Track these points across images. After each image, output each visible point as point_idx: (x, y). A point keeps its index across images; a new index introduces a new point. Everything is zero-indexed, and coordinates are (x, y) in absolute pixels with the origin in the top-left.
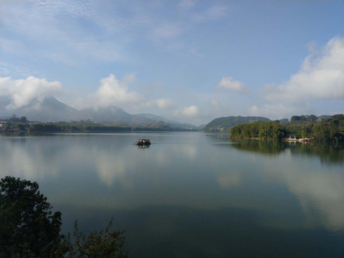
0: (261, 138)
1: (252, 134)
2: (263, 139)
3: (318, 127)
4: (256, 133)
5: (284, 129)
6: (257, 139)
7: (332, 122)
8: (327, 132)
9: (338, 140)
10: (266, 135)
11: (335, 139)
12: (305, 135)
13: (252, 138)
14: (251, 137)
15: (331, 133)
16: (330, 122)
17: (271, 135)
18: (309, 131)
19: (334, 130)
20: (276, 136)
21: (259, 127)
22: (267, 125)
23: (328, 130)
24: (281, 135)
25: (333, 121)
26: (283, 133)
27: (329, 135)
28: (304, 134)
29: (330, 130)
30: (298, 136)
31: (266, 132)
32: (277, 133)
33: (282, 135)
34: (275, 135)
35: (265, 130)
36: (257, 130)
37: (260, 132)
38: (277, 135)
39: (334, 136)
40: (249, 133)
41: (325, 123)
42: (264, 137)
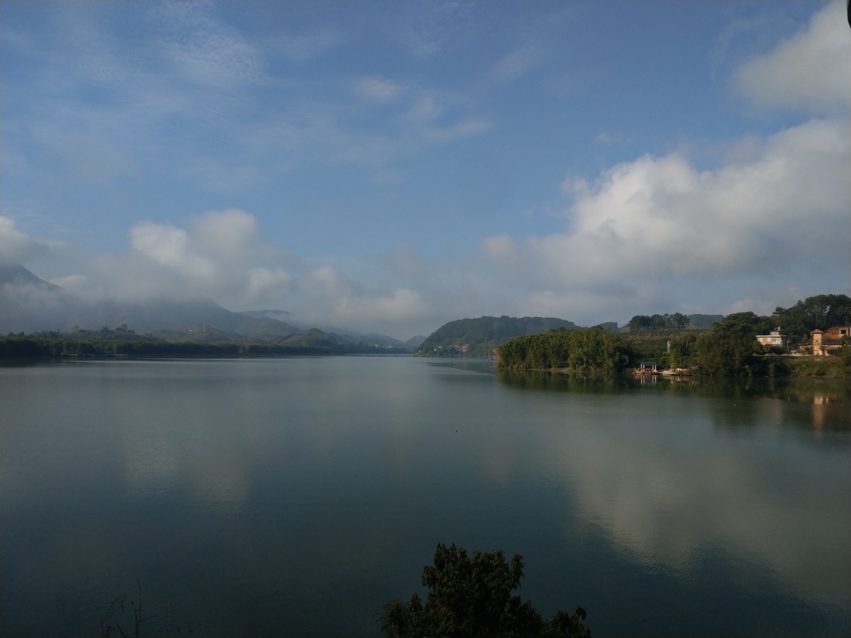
0: (575, 368)
1: (553, 360)
2: (580, 370)
3: (706, 341)
4: (563, 357)
5: (628, 346)
6: (565, 371)
8: (728, 354)
9: (753, 372)
10: (587, 362)
11: (745, 370)
12: (678, 362)
13: (553, 370)
14: (550, 367)
15: (737, 356)
16: (733, 329)
17: (599, 361)
18: (684, 352)
19: (743, 349)
20: (612, 365)
21: (570, 343)
22: (587, 338)
23: (730, 349)
24: (622, 361)
25: (739, 328)
26: (626, 358)
27: (733, 361)
28: (675, 358)
29: (733, 350)
30: (660, 364)
31: (586, 355)
32: (612, 356)
34: (610, 363)
35: (585, 350)
36: (565, 351)
37: (572, 356)
38: (614, 363)
39: (743, 363)
40: (545, 356)
41: (721, 333)
42: (581, 367)
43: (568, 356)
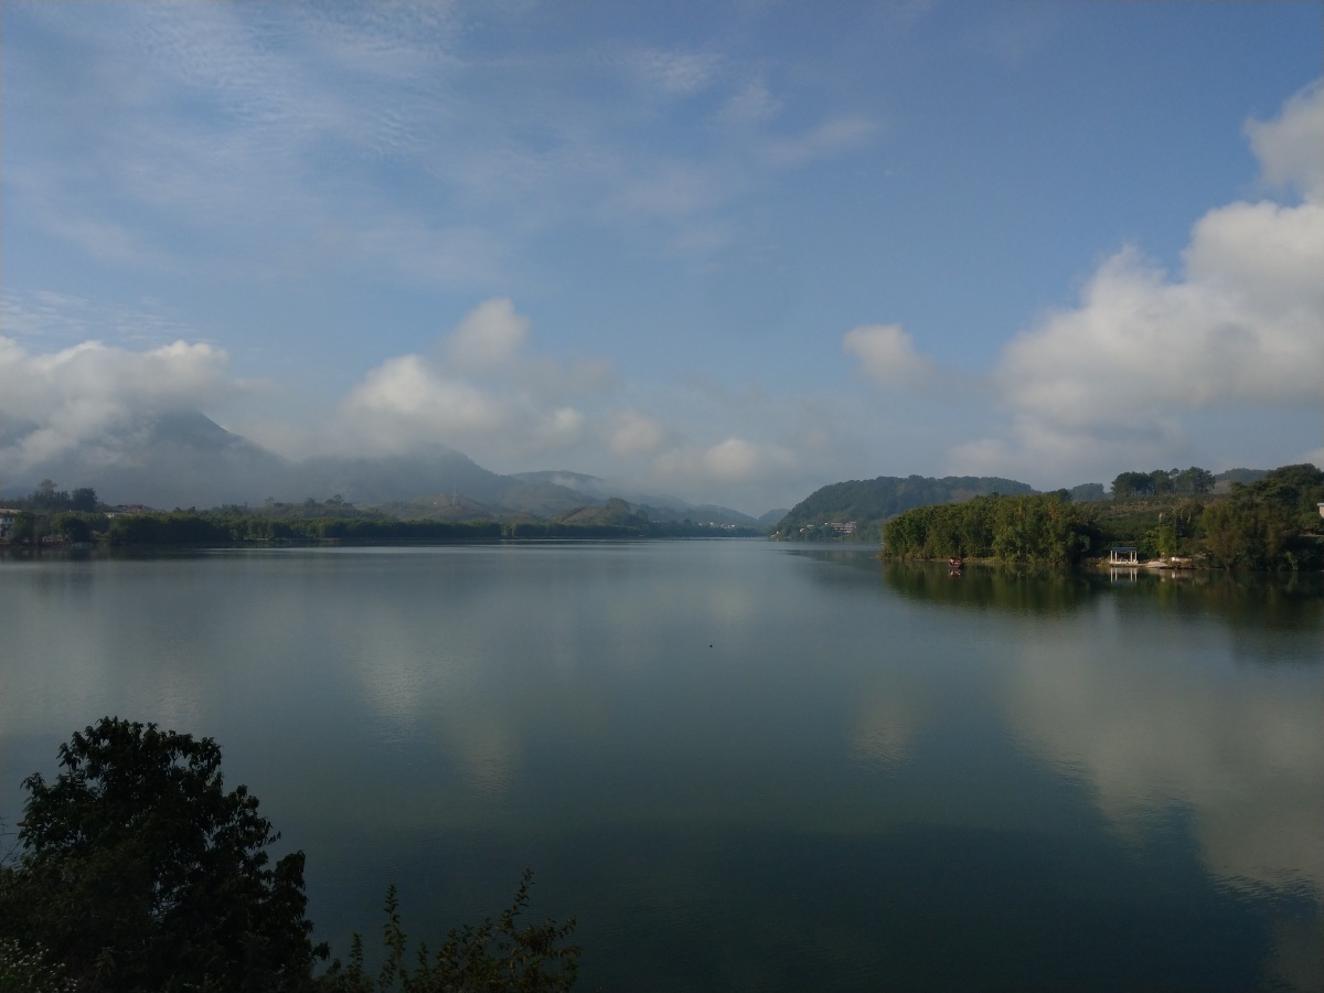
0: (1003, 558)
1: (969, 545)
2: (1010, 561)
3: (1218, 514)
4: (984, 540)
5: (1090, 523)
6: (988, 562)
7: (1272, 496)
8: (1256, 534)
9: (1298, 564)
10: (1023, 549)
11: (1286, 560)
12: (1171, 548)
13: (969, 561)
14: (964, 555)
15: (1271, 537)
16: (1265, 493)
17: (1041, 547)
18: (1184, 530)
19: (1281, 525)
20: (1062, 553)
21: (996, 518)
22: (1024, 509)
23: (1259, 525)
24: (1080, 546)
25: (1275, 490)
26: (1087, 541)
27: (1265, 545)
28: (1166, 541)
29: (1265, 527)
30: (1143, 550)
31: (1021, 536)
32: (1062, 537)
33: (1083, 545)
34: (1059, 548)
35: (1019, 528)
36: (987, 530)
37: (998, 538)
38: (1066, 549)
39: (1283, 549)
40: (956, 539)
41: (1244, 499)
42: (1013, 556)
43: (994, 538)
